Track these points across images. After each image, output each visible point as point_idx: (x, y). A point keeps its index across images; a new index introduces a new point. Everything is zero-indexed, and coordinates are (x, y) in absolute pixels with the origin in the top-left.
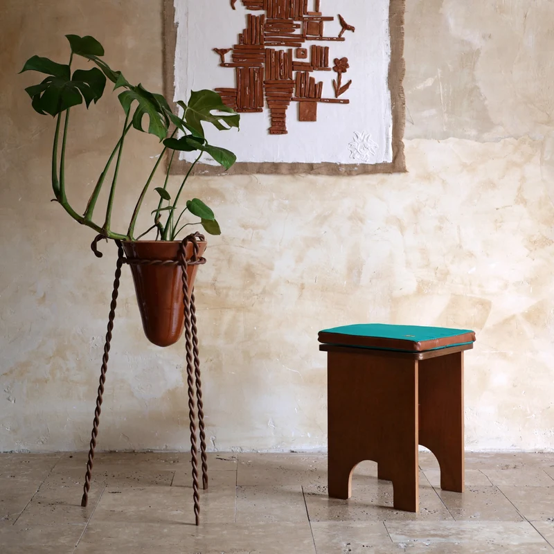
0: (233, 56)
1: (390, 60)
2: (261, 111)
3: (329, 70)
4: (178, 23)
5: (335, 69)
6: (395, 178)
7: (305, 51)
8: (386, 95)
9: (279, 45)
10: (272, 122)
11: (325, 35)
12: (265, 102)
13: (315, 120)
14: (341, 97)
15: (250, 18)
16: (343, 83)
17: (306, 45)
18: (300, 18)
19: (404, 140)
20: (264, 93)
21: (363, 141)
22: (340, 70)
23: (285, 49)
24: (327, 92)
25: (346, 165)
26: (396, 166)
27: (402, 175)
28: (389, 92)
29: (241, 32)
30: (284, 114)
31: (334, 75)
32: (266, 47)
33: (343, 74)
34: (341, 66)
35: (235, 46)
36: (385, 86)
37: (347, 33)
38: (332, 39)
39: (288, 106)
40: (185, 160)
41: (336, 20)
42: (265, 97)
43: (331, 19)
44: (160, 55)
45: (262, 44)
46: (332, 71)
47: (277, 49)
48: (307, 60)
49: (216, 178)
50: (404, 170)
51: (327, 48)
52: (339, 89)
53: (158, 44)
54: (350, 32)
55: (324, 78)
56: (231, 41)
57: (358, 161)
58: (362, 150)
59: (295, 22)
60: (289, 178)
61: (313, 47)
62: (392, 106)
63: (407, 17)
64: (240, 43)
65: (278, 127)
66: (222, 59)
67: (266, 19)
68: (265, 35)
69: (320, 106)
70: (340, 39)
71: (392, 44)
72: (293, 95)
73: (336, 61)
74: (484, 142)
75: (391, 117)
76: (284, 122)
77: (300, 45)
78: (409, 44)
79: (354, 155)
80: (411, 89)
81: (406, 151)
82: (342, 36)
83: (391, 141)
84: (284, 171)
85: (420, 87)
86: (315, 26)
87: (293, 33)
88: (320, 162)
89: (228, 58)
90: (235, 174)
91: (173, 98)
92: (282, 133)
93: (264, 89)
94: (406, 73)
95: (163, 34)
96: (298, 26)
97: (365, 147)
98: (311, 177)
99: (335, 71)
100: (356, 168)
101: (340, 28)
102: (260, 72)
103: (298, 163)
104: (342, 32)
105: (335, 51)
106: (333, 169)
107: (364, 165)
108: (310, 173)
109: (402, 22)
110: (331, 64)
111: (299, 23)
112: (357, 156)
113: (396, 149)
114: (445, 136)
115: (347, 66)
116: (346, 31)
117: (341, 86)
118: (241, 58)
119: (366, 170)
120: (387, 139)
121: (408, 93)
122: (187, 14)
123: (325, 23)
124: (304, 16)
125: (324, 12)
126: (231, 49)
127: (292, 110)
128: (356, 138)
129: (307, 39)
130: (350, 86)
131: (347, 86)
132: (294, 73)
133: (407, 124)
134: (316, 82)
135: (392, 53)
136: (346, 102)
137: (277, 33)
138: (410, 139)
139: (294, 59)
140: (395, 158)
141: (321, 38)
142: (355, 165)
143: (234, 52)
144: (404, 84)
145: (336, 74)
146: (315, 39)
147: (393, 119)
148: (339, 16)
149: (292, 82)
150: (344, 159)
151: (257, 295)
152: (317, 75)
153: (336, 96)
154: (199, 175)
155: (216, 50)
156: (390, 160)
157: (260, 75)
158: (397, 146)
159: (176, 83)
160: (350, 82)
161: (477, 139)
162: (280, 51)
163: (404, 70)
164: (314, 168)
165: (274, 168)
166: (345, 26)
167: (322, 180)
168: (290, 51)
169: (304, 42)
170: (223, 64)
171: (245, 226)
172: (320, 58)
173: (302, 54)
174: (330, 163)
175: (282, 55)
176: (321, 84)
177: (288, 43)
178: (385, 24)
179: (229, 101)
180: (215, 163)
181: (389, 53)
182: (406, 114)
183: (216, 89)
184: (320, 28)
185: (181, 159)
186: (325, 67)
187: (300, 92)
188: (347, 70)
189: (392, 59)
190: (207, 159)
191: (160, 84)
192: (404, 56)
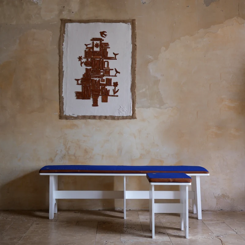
0: (81, 81)
2: (90, 99)
3: (112, 86)
4: (64, 71)
5: (114, 86)
6: (132, 121)
7: (104, 80)
8: (130, 94)
10: (94, 103)
11: (111, 75)
12: (91, 96)
13: (107, 102)
14: (115, 95)
15: (87, 69)
16: (116, 90)
17: (105, 78)
18: (103, 69)
19: (136, 108)
20: (91, 93)
21: (123, 109)
23: (98, 79)
24: (111, 93)
25: (117, 116)
26: (133, 117)
27: (135, 120)
29: (84, 74)
30: (97, 100)
31: (113, 88)
32: (92, 79)
33: (116, 87)
34: (116, 84)
36: (130, 91)
37: (118, 74)
38: (113, 76)
39: (99, 97)
40: (65, 115)
41: (114, 70)
43: (113, 70)
44: (58, 81)
45: (90, 78)
46: (113, 86)
47: (95, 79)
48: (105, 83)
49: (76, 120)
50: (136, 118)
51: (111, 79)
52: (115, 92)
53: (58, 78)
55: (110, 88)
56: (81, 77)
57: (121, 115)
59: (101, 71)
60: (99, 120)
61: (107, 79)
62: (132, 97)
63: (137, 69)
64: (83, 77)
65: (95, 104)
66: (78, 82)
67: (92, 69)
68: (92, 75)
69: (109, 97)
70: (115, 76)
71: (132, 77)
72: (100, 94)
73: (114, 83)
74: (161, 109)
75: (132, 101)
76: (97, 103)
77: (103, 78)
78: (137, 78)
80: (138, 92)
81: (136, 112)
82: (116, 75)
83: (131, 108)
84: (97, 118)
85: (141, 91)
86: (107, 72)
87: (101, 74)
88: (109, 115)
89: (79, 82)
90: (82, 119)
91: (62, 95)
92: (97, 106)
94: (136, 87)
95: (59, 74)
96: (102, 72)
97: (123, 111)
98: (106, 120)
100: (120, 118)
101: (115, 72)
102: (90, 86)
103: (102, 116)
104: (116, 74)
105: (114, 80)
106: (113, 118)
107: (123, 116)
109: (135, 71)
110: (112, 84)
111: (102, 71)
112: (121, 114)
113: (133, 111)
114: (149, 107)
115: (118, 85)
116: (117, 74)
117: (116, 91)
118: (84, 82)
119: (123, 118)
121: (137, 93)
122: (67, 68)
123: (111, 71)
125: (110, 67)
127: (100, 99)
128: (120, 108)
129: (105, 76)
130: (119, 91)
131: (117, 91)
132: (100, 87)
133: (136, 103)
134: (108, 90)
136: (117, 96)
137: (95, 74)
138: (138, 108)
139: (101, 82)
140: (133, 115)
141: (109, 76)
142: (120, 116)
144: (136, 90)
146: (107, 76)
148: (115, 69)
149: (100, 90)
150: (116, 115)
151: (88, 158)
152: (108, 88)
153: (114, 94)
154: (70, 119)
155: (76, 80)
156: (131, 115)
157: (90, 88)
158: (134, 110)
159: (63, 90)
160: (118, 90)
161: (159, 108)
162: (96, 80)
163: (136, 86)
164: (107, 117)
165: (94, 117)
166: (117, 72)
167: (110, 121)
168: (99, 80)
170: (78, 84)
171: (85, 136)
172: (109, 82)
173: (103, 81)
174: (112, 116)
175: (97, 81)
176: (109, 90)
177: (99, 77)
178: (130, 71)
179: (80, 96)
180: (75, 116)
181: (131, 80)
182: (136, 100)
183: (76, 92)
184: (109, 72)
185: (64, 114)
186: (110, 85)
187: (102, 93)
188: (118, 86)
189: (132, 82)
190: (73, 114)
191: (58, 90)
192: (136, 82)
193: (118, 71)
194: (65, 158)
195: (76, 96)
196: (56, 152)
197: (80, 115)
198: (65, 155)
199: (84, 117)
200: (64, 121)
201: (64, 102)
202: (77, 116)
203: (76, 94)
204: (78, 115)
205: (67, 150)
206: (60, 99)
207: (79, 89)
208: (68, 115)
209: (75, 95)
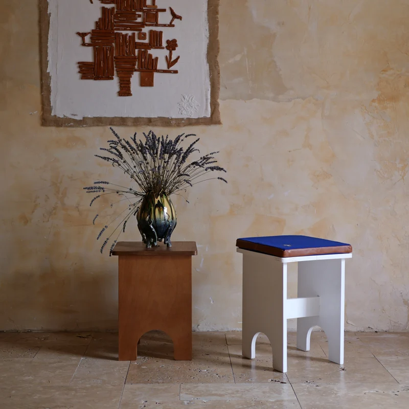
0: (91, 38)
1: (208, 41)
2: (113, 79)
3: (163, 48)
4: (50, 14)
5: (168, 48)
6: (213, 128)
7: (145, 34)
8: (206, 67)
9: (124, 30)
10: (121, 87)
11: (159, 22)
12: (115, 72)
13: (153, 86)
14: (171, 69)
15: (104, 9)
16: (174, 58)
17: (146, 30)
18: (141, 10)
19: (219, 101)
20: (115, 65)
21: (188, 101)
22: (171, 49)
23: (130, 33)
24: (162, 65)
25: (176, 119)
26: (213, 120)
27: (218, 126)
28: (208, 65)
29: (97, 20)
30: (129, 81)
31: (167, 52)
32: (115, 31)
33: (173, 52)
34: (172, 45)
35: (93, 31)
36: (205, 61)
37: (176, 22)
38: (165, 25)
39: (133, 76)
40: (55, 116)
41: (168, 11)
42: (115, 69)
43: (164, 10)
44: (37, 38)
45: (112, 29)
46: (165, 49)
47: (124, 32)
48: (147, 41)
49: (79, 128)
50: (219, 123)
51: (161, 32)
52: (171, 63)
53: (36, 29)
54: (179, 20)
55: (160, 54)
56: (90, 27)
57: (185, 116)
58: (188, 108)
59: (137, 13)
60: (133, 129)
61: (151, 32)
62: (210, 75)
63: (220, 9)
64: (96, 28)
65: (125, 90)
66: (83, 40)
67: (116, 10)
68: (115, 22)
69: (156, 75)
70: (171, 25)
71: (210, 29)
72: (136, 67)
73: (168, 42)
74: (279, 102)
75: (209, 83)
76: (129, 87)
77: (141, 30)
78: (222, 29)
79: (182, 111)
80: (224, 62)
81: (221, 108)
82: (173, 23)
83: (209, 101)
84: (129, 123)
85: (231, 61)
86: (152, 15)
87: (137, 21)
88: (156, 117)
89: (87, 39)
90: (93, 126)
91: (47, 69)
92: (128, 96)
93: (114, 63)
94: (220, 50)
95: (40, 22)
96: (139, 16)
97: (190, 106)
98: (149, 128)
99: (168, 49)
100: (183, 122)
101: (171, 17)
102: (111, 50)
103: (140, 117)
104: (172, 20)
105: (167, 35)
106: (166, 122)
107: (189, 119)
108: (148, 125)
109: (217, 13)
110: (164, 44)
111: (140, 13)
112: (184, 112)
113: (213, 107)
114: (250, 97)
115: (176, 45)
117: (172, 60)
118: (97, 40)
119: (191, 122)
120: (207, 99)
121: (221, 66)
122: (57, 7)
123: (160, 14)
124: (144, 8)
125: (159, 5)
126: (89, 33)
127: (135, 78)
128: (183, 99)
129: (147, 25)
130: (179, 60)
131: (176, 61)
132: (136, 50)
133: (222, 89)
134: (154, 57)
135: (210, 36)
136: (176, 72)
137: (124, 21)
138: (224, 99)
139: (137, 40)
140: (212, 114)
141: (157, 25)
143: (92, 35)
144: (219, 59)
145: (168, 51)
146: (152, 25)
147: (211, 85)
148: (171, 9)
149: (135, 58)
150: (174, 115)
151: (110, 215)
152: (153, 52)
153: (168, 68)
154: (66, 126)
155: (79, 34)
156: (209, 116)
157: (112, 53)
158: (214, 105)
159: (49, 58)
160: (179, 57)
161: (274, 99)
162: (126, 35)
163: (218, 48)
164: (152, 121)
165: (123, 121)
166: (175, 16)
167: (158, 130)
168: (134, 34)
169: (144, 27)
170: (84, 44)
171: (100, 165)
172: (156, 40)
173: (143, 36)
174: (164, 118)
175: (128, 37)
176: (157, 58)
177: (132, 28)
178: (204, 15)
179: (88, 71)
180: (79, 118)
181: (208, 35)
182: (221, 81)
183: (79, 63)
184: (156, 17)
185: (52, 114)
186: (159, 46)
187: (141, 65)
188: (176, 48)
189: (210, 41)
190: (72, 115)
191: (37, 59)
192: (219, 38)
193: (177, 13)
194: (55, 214)
195: (79, 72)
196: (35, 201)
197: (89, 116)
198: (55, 208)
199: (98, 121)
200: (52, 132)
201: (52, 85)
202: (82, 119)
203: (80, 67)
204: (86, 116)
205: (60, 195)
206: (41, 80)
207: (88, 55)
208: (62, 116)
209: (78, 70)
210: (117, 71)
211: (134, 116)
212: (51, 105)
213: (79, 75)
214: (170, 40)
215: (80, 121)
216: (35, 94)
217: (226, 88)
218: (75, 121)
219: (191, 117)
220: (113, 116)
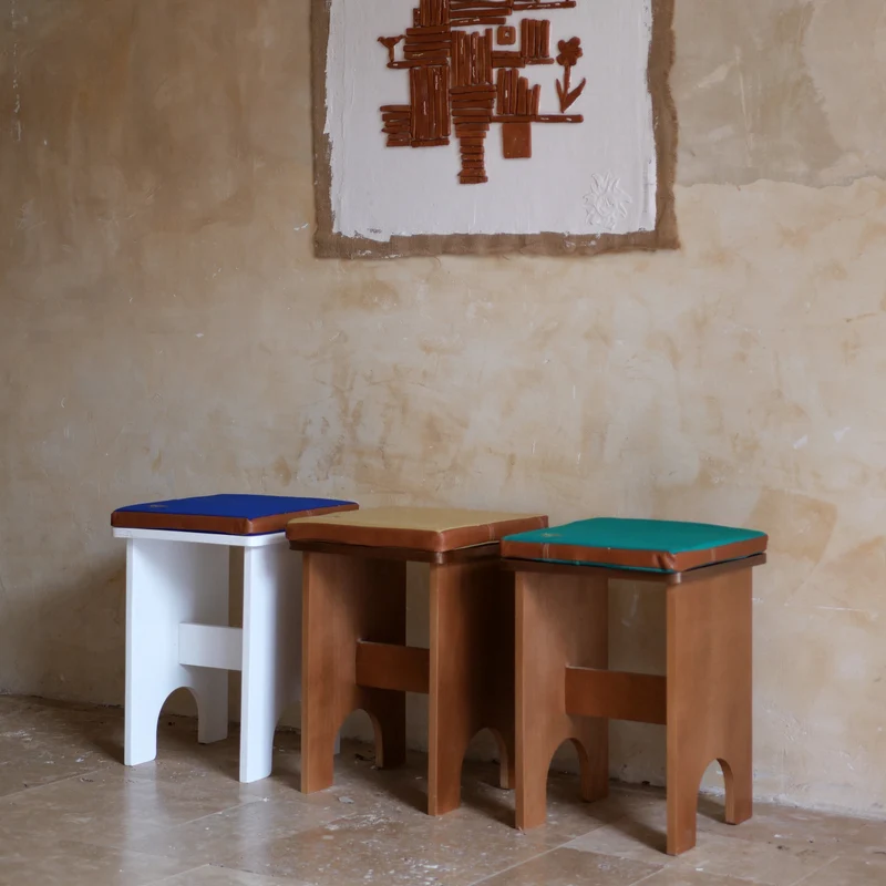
0: (405, 49)
1: (649, 38)
2: (446, 142)
3: (550, 62)
5: (560, 60)
6: (662, 259)
7: (511, 30)
8: (644, 103)
9: (471, 23)
10: (465, 163)
12: (452, 127)
13: (528, 156)
14: (571, 110)
16: (573, 85)
17: (514, 20)
19: (675, 189)
20: (451, 110)
21: (606, 191)
22: (568, 62)
23: (481, 29)
24: (548, 103)
25: (578, 237)
26: (661, 239)
27: (672, 253)
28: (649, 96)
29: (417, 5)
30: (481, 146)
31: (556, 71)
32: (453, 29)
33: (573, 69)
34: (570, 52)
35: (408, 30)
36: (643, 86)
38: (553, 5)
39: (488, 133)
40: (340, 233)
42: (452, 118)
44: (307, 55)
45: (444, 25)
46: (556, 64)
47: (469, 30)
48: (515, 47)
49: (383, 263)
50: (675, 245)
51: (545, 24)
52: (566, 98)
53: (304, 37)
55: (541, 77)
56: (401, 22)
57: (598, 228)
58: (604, 208)
60: (490, 262)
61: (524, 23)
62: (654, 123)
64: (415, 25)
65: (472, 171)
66: (391, 54)
68: (451, 7)
69: (535, 128)
70: (567, 4)
71: (654, 5)
72: (494, 112)
73: (561, 45)
74: (821, 187)
75: (653, 143)
76: (481, 161)
77: (503, 21)
79: (592, 216)
81: (679, 209)
83: (653, 189)
84: (481, 249)
85: (703, 84)
88: (537, 232)
89: (399, 52)
90: (410, 256)
91: (323, 127)
92: (478, 182)
93: (449, 104)
94: (676, 59)
95: (312, 19)
97: (610, 203)
98: (525, 260)
99: (560, 63)
100: (593, 243)
102: (443, 74)
103: (503, 235)
105: (560, 26)
106: (555, 245)
107: (606, 237)
108: (521, 253)
110: (553, 52)
112: (598, 220)
113: (662, 206)
114: (750, 177)
115: (579, 53)
117: (570, 90)
118: (415, 51)
119: (612, 245)
120: (646, 186)
121: (679, 97)
126: (401, 37)
127: (493, 138)
128: (594, 188)
129: (515, 8)
130: (586, 87)
131: (577, 92)
132: (495, 72)
133: (682, 156)
134: (530, 86)
135: (655, 23)
136: (577, 119)
138: (689, 184)
139: (496, 47)
140: (657, 226)
141: (536, 6)
142: (593, 237)
143: (406, 42)
144: (672, 81)
145: (562, 69)
146: (526, 7)
147: (657, 148)
149: (490, 90)
150: (576, 228)
151: (444, 471)
152: (531, 74)
153: (562, 109)
154: (358, 258)
155: (381, 40)
156: (651, 226)
157: (443, 83)
158: (665, 200)
159: (329, 101)
160: (583, 83)
161: (810, 180)
162: (475, 34)
163: (672, 54)
164: (527, 242)
165: (464, 245)
167: (544, 264)
168: (488, 32)
169: (508, 13)
170: (391, 65)
171: (427, 349)
173: (507, 36)
174: (553, 234)
175: (475, 40)
176: (537, 88)
177: (485, 18)
179: (405, 127)
180: (383, 238)
181: (650, 25)
182: (681, 135)
183: (382, 109)
185: (335, 231)
186: (543, 57)
187: (503, 106)
188: (579, 60)
189: (654, 35)
190: (372, 230)
191: (306, 104)
192: (674, 27)
194: (339, 462)
195: (383, 130)
196: (303, 432)
197: (404, 234)
198: (339, 449)
199: (422, 245)
200: (334, 272)
201: (332, 163)
202: (388, 240)
203: (385, 118)
204: (397, 233)
205: (350, 420)
206: (314, 151)
207: (398, 89)
208: (351, 235)
209: (381, 125)
210: (456, 124)
211: (492, 232)
212: (333, 209)
213: (384, 137)
214: (566, 40)
215: (385, 244)
216: (305, 185)
217: (694, 155)
218: (375, 245)
219: (612, 232)
220: (450, 233)
